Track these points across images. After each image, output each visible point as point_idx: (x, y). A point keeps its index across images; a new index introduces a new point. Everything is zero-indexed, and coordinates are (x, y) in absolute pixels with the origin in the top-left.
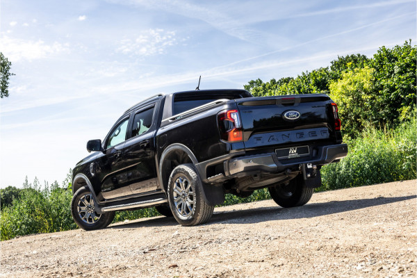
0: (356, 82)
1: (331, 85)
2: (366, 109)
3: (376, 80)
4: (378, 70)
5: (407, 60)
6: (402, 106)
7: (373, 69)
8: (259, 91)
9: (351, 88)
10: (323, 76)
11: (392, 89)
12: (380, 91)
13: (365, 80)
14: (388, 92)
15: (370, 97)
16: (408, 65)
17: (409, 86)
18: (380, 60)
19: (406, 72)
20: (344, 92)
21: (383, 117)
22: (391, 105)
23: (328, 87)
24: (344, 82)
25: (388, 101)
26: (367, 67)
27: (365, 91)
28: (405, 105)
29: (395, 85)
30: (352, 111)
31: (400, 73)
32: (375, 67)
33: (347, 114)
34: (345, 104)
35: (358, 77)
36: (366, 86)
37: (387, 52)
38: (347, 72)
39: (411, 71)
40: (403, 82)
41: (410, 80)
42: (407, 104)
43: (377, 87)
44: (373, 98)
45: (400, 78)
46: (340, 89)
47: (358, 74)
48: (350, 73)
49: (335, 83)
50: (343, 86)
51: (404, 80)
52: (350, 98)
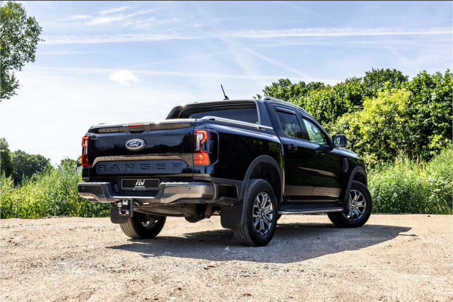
0: (391, 103)
1: (365, 102)
2: (397, 131)
3: (411, 103)
4: (415, 94)
5: (446, 88)
6: (434, 134)
7: (410, 92)
8: (286, 92)
9: (386, 108)
10: (358, 90)
11: (427, 115)
12: (414, 116)
13: (400, 102)
14: (422, 117)
15: (402, 120)
16: (446, 94)
17: (444, 116)
18: (419, 83)
19: (443, 100)
20: (378, 111)
21: (413, 141)
22: (422, 130)
23: (361, 103)
24: (379, 101)
25: (421, 127)
26: (404, 89)
27: (399, 113)
28: (436, 133)
29: (430, 112)
30: (383, 131)
31: (437, 101)
32: (412, 91)
33: (377, 133)
34: (377, 123)
35: (394, 97)
36: (401, 108)
37: (427, 77)
38: (383, 91)
39: (449, 100)
40: (439, 110)
41: (446, 110)
42: (439, 133)
43: (411, 111)
44: (406, 122)
45: (436, 106)
46: (374, 108)
47: (394, 94)
48: (386, 92)
49: (370, 101)
50: (377, 105)
51: (440, 108)
52: (383, 118)
